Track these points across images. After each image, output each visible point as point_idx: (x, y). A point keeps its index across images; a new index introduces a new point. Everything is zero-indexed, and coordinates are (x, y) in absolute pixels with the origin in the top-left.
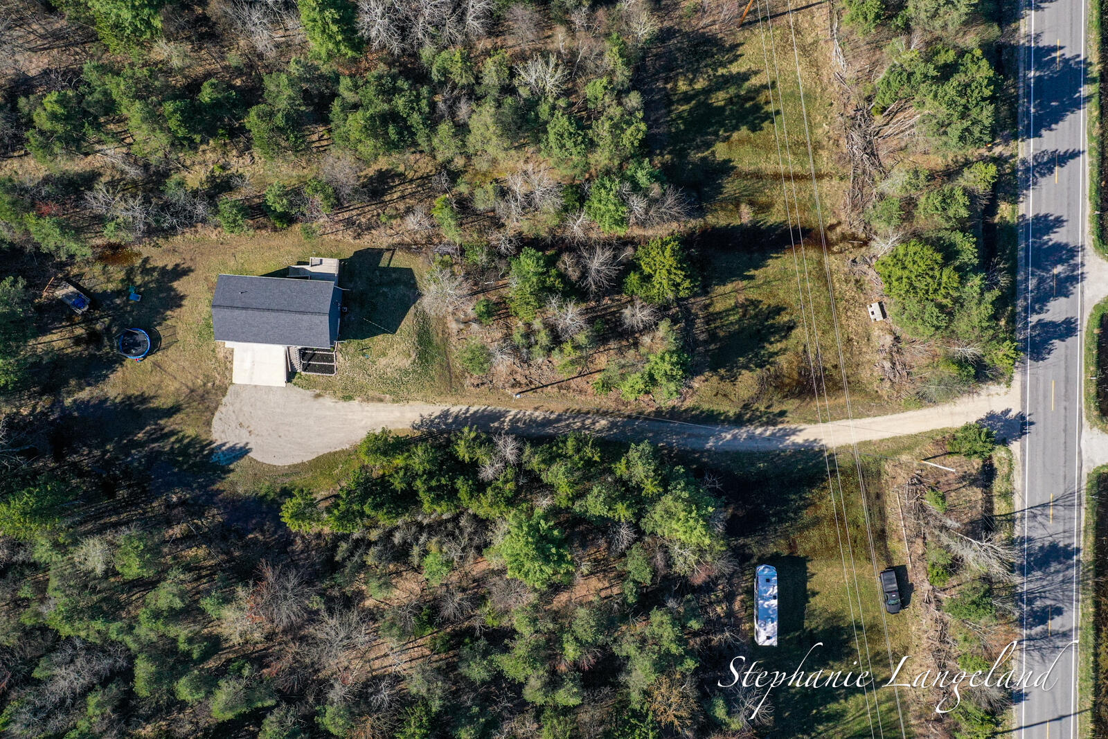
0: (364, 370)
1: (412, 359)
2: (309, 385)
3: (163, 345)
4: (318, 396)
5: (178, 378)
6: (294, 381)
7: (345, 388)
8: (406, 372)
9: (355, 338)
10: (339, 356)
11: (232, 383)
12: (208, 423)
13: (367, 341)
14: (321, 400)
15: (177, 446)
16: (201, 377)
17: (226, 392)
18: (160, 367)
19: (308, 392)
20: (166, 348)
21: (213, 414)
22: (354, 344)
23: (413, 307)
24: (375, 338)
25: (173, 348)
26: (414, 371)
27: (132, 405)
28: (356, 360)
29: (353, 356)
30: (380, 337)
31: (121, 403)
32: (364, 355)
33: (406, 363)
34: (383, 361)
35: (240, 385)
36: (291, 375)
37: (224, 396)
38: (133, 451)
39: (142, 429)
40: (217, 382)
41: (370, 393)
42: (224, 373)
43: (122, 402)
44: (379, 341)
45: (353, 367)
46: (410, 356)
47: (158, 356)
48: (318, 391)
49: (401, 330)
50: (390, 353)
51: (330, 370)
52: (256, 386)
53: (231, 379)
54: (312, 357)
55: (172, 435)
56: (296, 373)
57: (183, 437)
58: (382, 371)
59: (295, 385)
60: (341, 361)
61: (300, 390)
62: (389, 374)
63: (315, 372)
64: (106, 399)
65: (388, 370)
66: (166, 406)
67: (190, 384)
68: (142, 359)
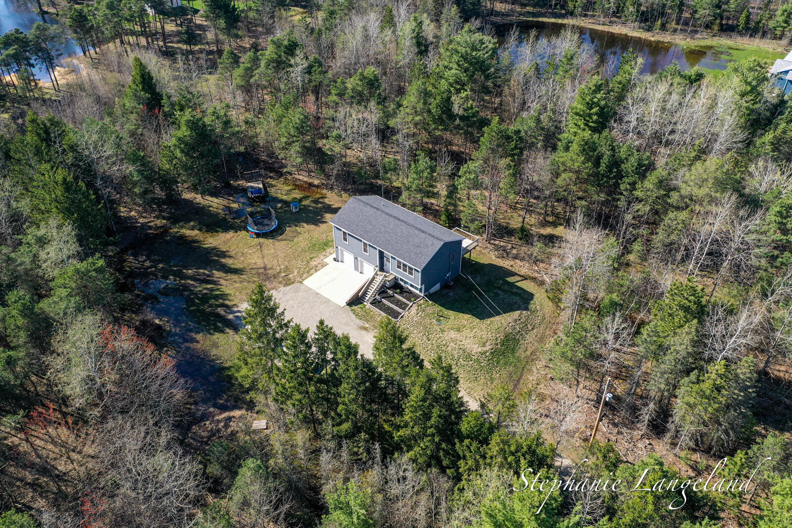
0: (428, 332)
1: (485, 349)
2: (364, 316)
4: (365, 329)
5: (266, 259)
6: (354, 307)
8: (468, 357)
9: (443, 305)
10: (414, 308)
11: (301, 282)
13: (446, 312)
14: (364, 332)
15: (205, 291)
16: (282, 267)
17: (290, 284)
18: (261, 247)
19: (358, 321)
20: (281, 240)
22: (435, 308)
23: (517, 313)
24: (461, 315)
25: (284, 243)
26: (478, 360)
27: (210, 253)
28: (428, 321)
29: (428, 315)
30: (467, 316)
31: (205, 248)
32: (439, 321)
33: (476, 349)
34: (453, 334)
35: (306, 287)
36: (357, 302)
37: (284, 286)
38: (171, 277)
40: (291, 276)
42: (303, 274)
43: (207, 248)
44: (463, 319)
45: (419, 324)
46: (484, 345)
47: (267, 242)
48: (367, 325)
49: (492, 322)
50: (466, 332)
51: (396, 315)
52: (318, 294)
53: (304, 280)
54: (389, 297)
55: (211, 284)
56: (362, 303)
57: (218, 289)
58: (444, 342)
59: (352, 310)
60: (412, 313)
61: (354, 316)
62: (449, 348)
63: (380, 309)
64: (197, 242)
65: (452, 344)
66: (232, 266)
67: (269, 266)
68: (255, 236)
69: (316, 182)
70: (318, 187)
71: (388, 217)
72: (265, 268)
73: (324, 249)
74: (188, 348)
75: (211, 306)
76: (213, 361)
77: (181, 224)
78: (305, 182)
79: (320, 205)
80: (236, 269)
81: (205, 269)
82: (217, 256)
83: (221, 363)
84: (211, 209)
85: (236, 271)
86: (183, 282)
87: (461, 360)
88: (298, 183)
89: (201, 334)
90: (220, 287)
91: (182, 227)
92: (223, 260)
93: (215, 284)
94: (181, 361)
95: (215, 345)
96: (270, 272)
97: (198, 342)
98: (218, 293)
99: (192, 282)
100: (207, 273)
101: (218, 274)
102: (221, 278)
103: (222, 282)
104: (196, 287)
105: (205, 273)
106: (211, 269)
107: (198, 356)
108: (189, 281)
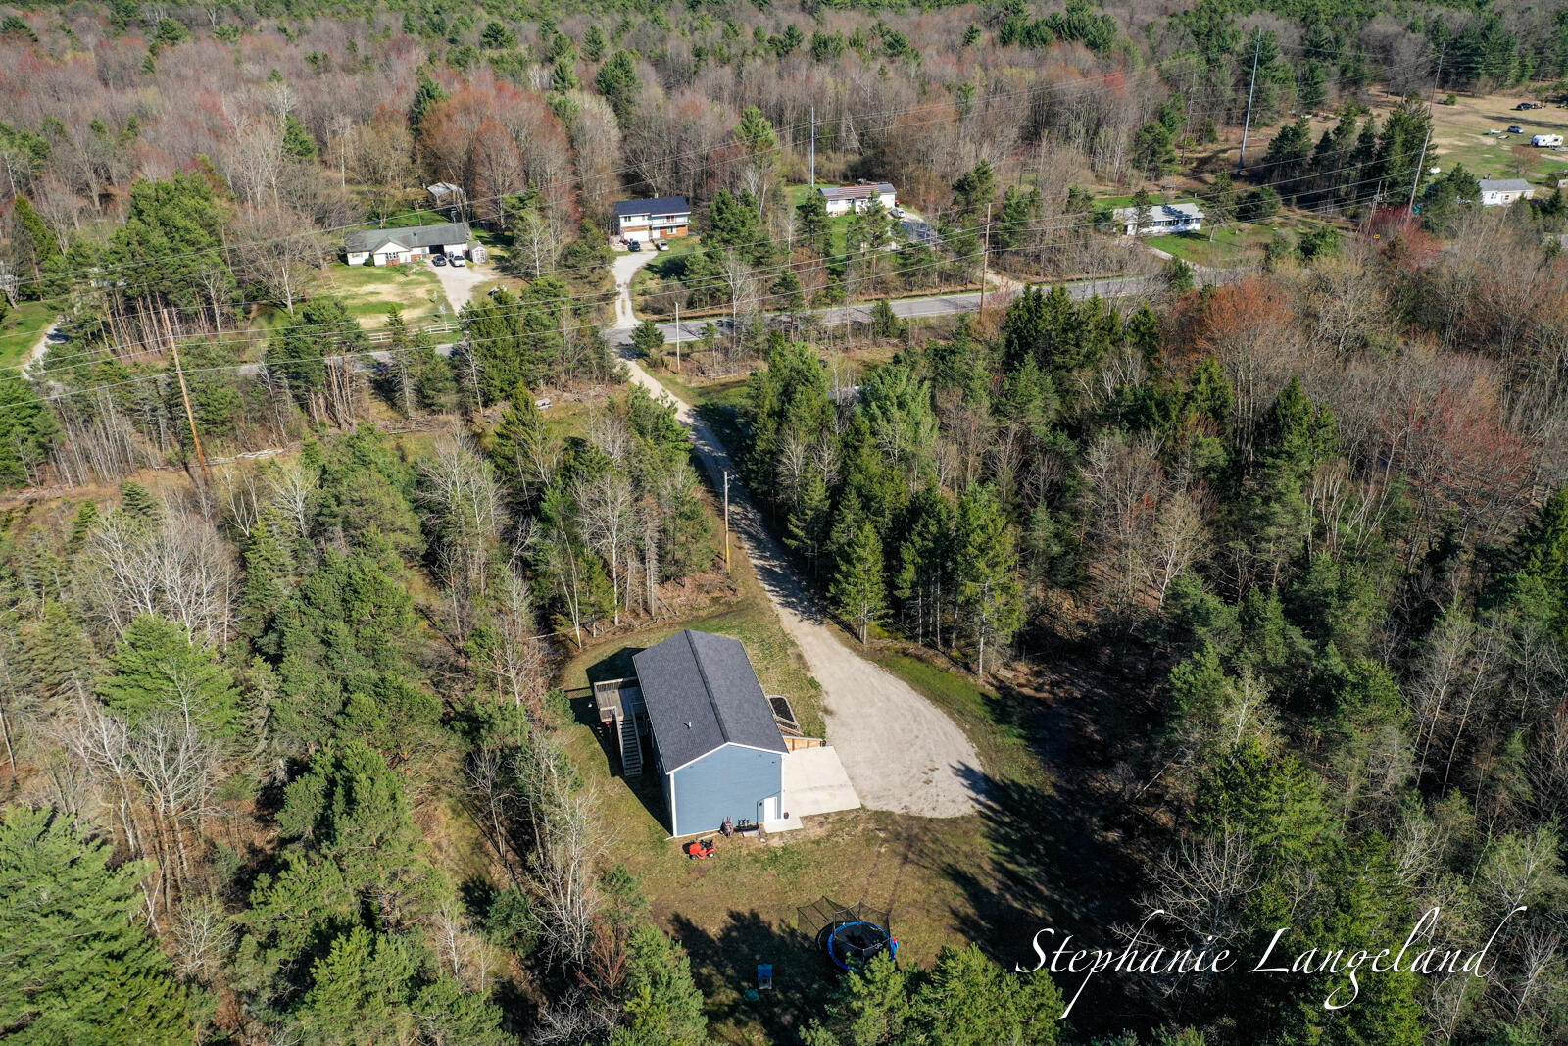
3: (842, 918)
4: (829, 711)
5: (894, 880)
11: (863, 808)
12: (952, 821)
14: (832, 708)
16: (876, 848)
17: (882, 812)
20: (844, 910)
21: (931, 820)
25: (842, 900)
35: (862, 796)
37: (891, 813)
40: (872, 827)
42: (850, 821)
48: (821, 712)
52: (851, 779)
55: (1007, 869)
57: (999, 853)
66: (960, 891)
67: (897, 861)
72: (906, 859)
73: (785, 850)
74: (1069, 781)
75: (1020, 830)
80: (955, 882)
82: (975, 925)
85: (958, 876)
89: (1046, 794)
92: (971, 911)
93: (1002, 867)
95: (1030, 772)
96: (901, 849)
97: (1053, 785)
98: (1001, 847)
99: (1042, 888)
100: (1008, 896)
101: (991, 885)
102: (987, 875)
103: (987, 867)
104: (1036, 876)
105: (1013, 896)
106: (999, 903)
107: (1057, 766)
108: (1046, 892)
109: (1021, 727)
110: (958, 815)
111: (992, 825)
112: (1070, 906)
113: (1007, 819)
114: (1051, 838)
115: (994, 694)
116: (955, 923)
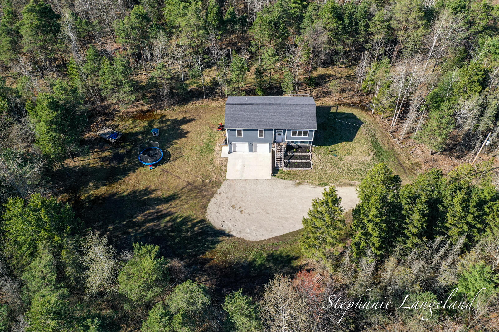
0: (335, 165)
1: (371, 156)
2: (289, 177)
3: (172, 158)
4: (299, 184)
5: (182, 178)
6: (277, 175)
7: (321, 178)
8: (369, 165)
9: (324, 145)
10: (314, 155)
11: (226, 179)
12: (205, 207)
13: (333, 147)
14: (301, 186)
15: (169, 224)
16: (200, 177)
17: (220, 185)
18: (167, 172)
19: (290, 182)
20: (174, 160)
21: (209, 200)
22: (323, 149)
23: (362, 127)
24: (340, 145)
25: (179, 160)
26: (374, 164)
27: (136, 197)
28: (328, 158)
29: (325, 155)
30: (344, 143)
31: (127, 196)
32: (333, 155)
33: (367, 159)
34: (349, 158)
35: (233, 180)
36: (275, 171)
37: (219, 188)
39: (143, 213)
40: (214, 179)
41: (342, 181)
42: (219, 173)
43: (129, 194)
44: (343, 146)
45: (325, 163)
46: (369, 154)
47: (167, 166)
48: (298, 181)
49: (358, 139)
50: (354, 152)
51: (308, 165)
52: (245, 180)
53: (225, 177)
54: (292, 157)
55: (167, 216)
56: (278, 170)
57: (177, 217)
58: (349, 165)
59: (278, 177)
60: (315, 158)
61: (283, 180)
62: (355, 167)
63: (295, 167)
64: (115, 194)
65: (354, 164)
66: (165, 196)
67: (191, 181)
68: (153, 167)
69: (145, 108)
70: (149, 111)
71: (264, 106)
72: (189, 184)
73: (212, 150)
74: (211, 267)
75: (187, 231)
76: (238, 264)
77: (83, 189)
78: (137, 112)
79: (169, 123)
80: (170, 196)
81: (148, 209)
82: (145, 195)
83: (245, 261)
84: (91, 166)
85: (172, 198)
86: (144, 228)
87: (367, 169)
88: (132, 115)
89: (207, 253)
90: (176, 215)
91: (87, 191)
92: (153, 196)
93: (170, 215)
94: (218, 278)
95: (225, 253)
96: (196, 184)
97: (212, 259)
98: (180, 219)
99: (151, 224)
100: (153, 211)
101: (162, 207)
102: (168, 208)
103: (173, 210)
104: (159, 225)
105: (152, 212)
106: (152, 206)
107: (225, 267)
108: (148, 225)
109: (261, 265)
110: (208, 211)
111: (195, 221)
112: (137, 230)
113: (196, 229)
114: (177, 241)
115: (296, 263)
116: (150, 189)
